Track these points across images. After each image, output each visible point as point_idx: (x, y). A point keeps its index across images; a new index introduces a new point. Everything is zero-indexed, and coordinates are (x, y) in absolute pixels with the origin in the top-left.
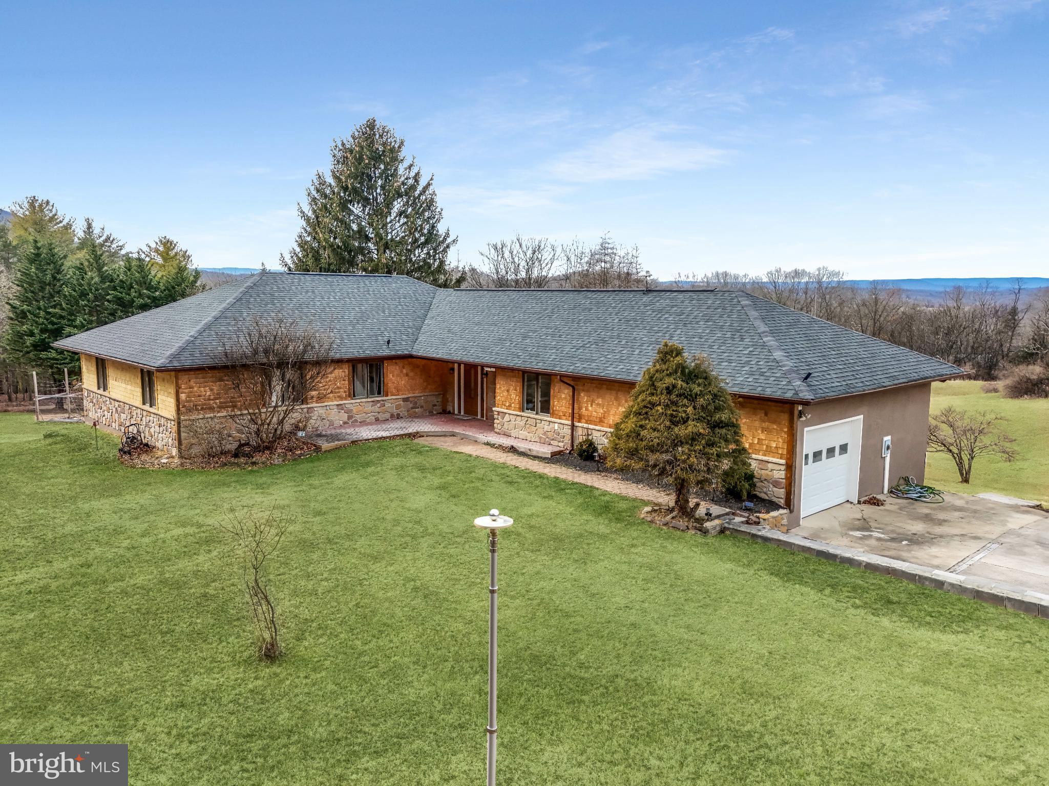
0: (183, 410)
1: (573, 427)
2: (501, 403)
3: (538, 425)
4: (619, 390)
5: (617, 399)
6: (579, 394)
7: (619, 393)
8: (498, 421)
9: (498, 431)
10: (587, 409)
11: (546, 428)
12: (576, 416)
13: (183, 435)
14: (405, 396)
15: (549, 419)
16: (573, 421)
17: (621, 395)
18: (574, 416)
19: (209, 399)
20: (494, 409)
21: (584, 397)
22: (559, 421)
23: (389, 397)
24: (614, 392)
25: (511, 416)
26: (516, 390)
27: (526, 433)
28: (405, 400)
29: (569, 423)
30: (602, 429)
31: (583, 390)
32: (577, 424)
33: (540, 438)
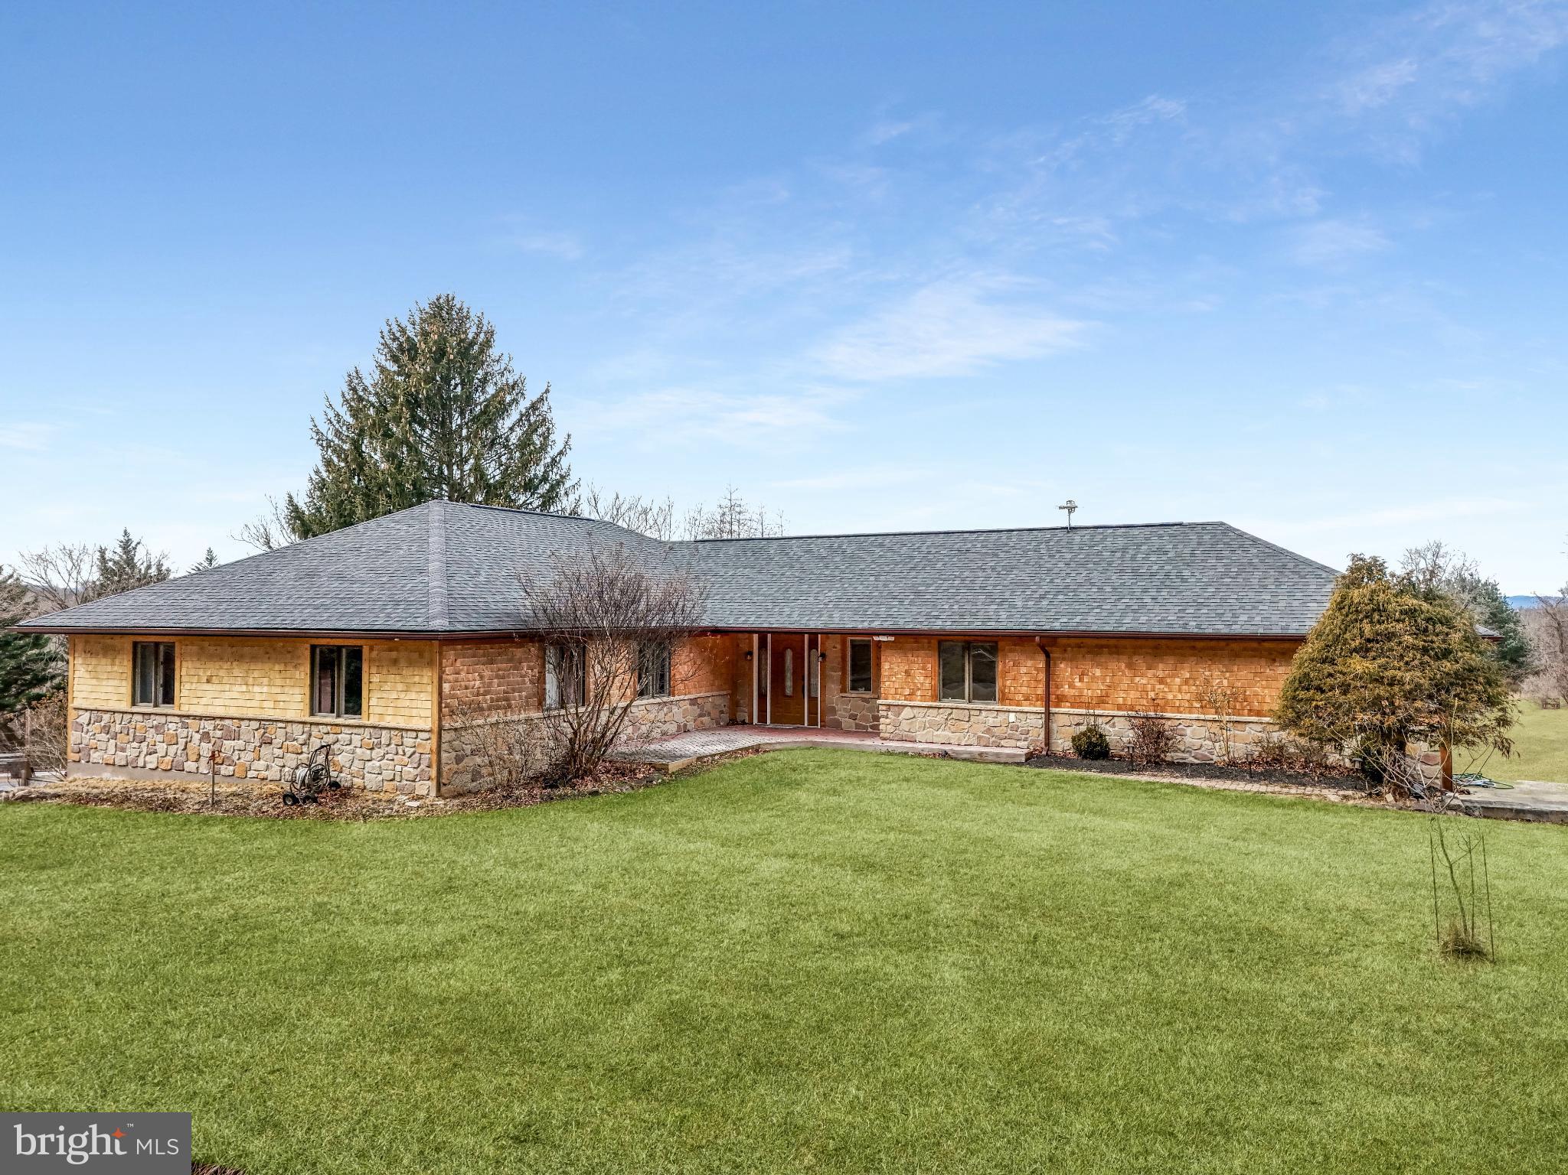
0: (445, 710)
1: (1048, 715)
2: (893, 691)
3: (972, 718)
4: (1135, 654)
5: (1130, 666)
6: (1055, 665)
7: (1135, 658)
8: (888, 721)
9: (887, 735)
10: (1072, 686)
11: (991, 721)
12: (1053, 697)
13: (444, 755)
14: (692, 697)
15: (997, 707)
16: (1047, 707)
17: (1139, 661)
18: (1050, 699)
19: (478, 695)
20: (879, 702)
21: (1064, 670)
22: (1018, 709)
23: (677, 698)
24: (1125, 658)
25: (916, 710)
26: (924, 668)
27: (948, 733)
28: (693, 702)
29: (1043, 710)
30: (1106, 712)
31: (1064, 659)
32: (1053, 710)
33: (979, 738)
